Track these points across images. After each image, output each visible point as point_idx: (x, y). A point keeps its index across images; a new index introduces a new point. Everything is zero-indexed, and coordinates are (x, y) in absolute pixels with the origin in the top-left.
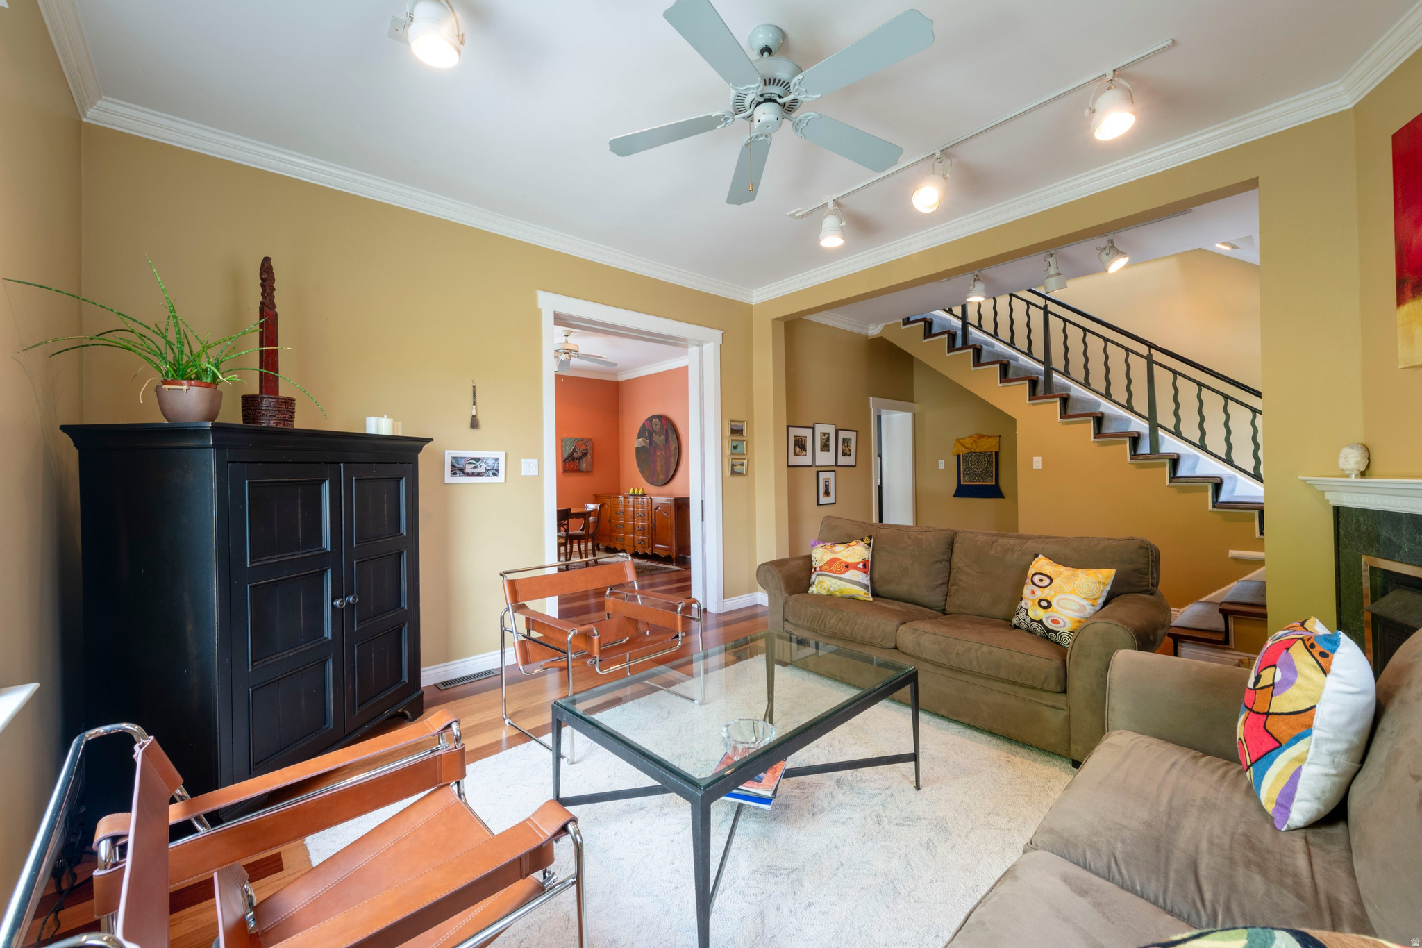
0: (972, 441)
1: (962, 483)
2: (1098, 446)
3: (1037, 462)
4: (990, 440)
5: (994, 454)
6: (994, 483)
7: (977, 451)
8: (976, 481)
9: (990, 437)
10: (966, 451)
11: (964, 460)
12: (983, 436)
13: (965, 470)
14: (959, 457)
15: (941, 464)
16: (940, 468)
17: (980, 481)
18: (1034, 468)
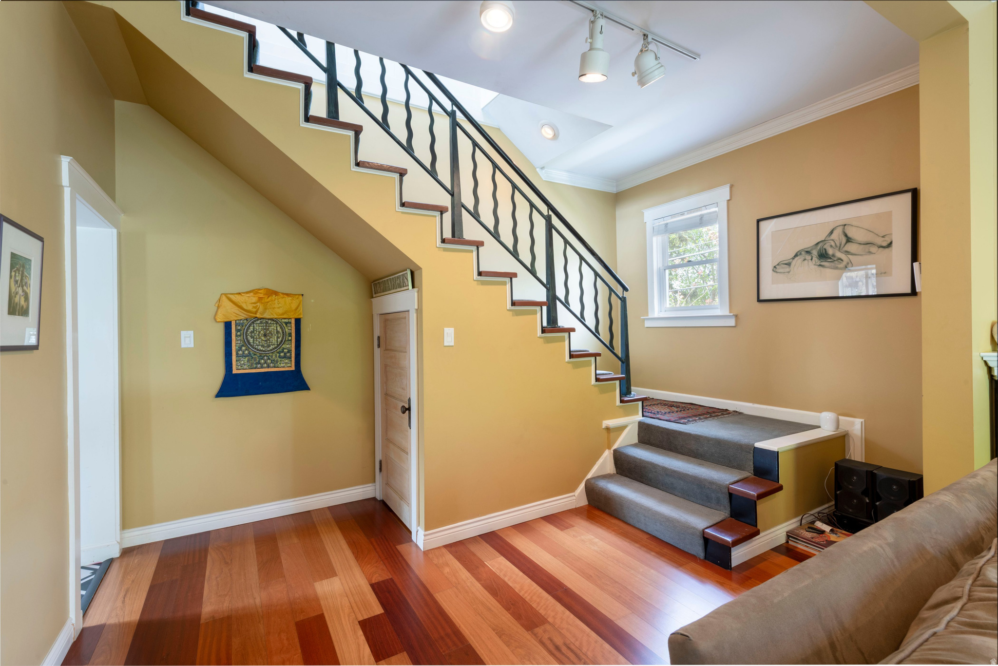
0: (254, 299)
1: (235, 371)
2: (513, 315)
3: (449, 337)
4: (288, 299)
5: (293, 321)
6: (293, 368)
7: (267, 316)
8: (262, 367)
9: (288, 295)
10: (243, 316)
11: (237, 331)
12: (276, 293)
13: (240, 349)
14: (228, 325)
15: (187, 339)
16: (183, 346)
17: (268, 367)
18: (446, 344)
